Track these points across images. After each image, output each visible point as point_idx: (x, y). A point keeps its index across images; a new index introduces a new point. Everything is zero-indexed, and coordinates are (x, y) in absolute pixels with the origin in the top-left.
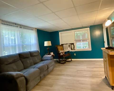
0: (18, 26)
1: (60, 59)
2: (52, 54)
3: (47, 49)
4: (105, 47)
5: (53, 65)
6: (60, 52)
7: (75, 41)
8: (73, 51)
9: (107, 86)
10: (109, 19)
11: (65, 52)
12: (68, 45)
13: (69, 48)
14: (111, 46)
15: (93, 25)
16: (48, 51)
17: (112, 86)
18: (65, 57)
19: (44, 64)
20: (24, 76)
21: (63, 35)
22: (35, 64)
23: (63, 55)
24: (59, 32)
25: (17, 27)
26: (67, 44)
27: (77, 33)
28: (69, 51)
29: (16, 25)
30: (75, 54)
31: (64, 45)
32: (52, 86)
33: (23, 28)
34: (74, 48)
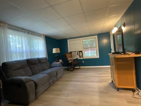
0: (26, 31)
1: (69, 67)
2: (61, 61)
3: (56, 56)
4: (112, 52)
5: (62, 71)
6: (69, 60)
7: (83, 48)
8: (81, 58)
9: (113, 88)
10: (115, 26)
11: (74, 60)
12: (77, 52)
13: (77, 56)
14: (117, 51)
15: (100, 33)
16: (57, 58)
17: (118, 88)
18: (74, 64)
19: (53, 70)
20: (33, 81)
21: (71, 42)
22: (43, 70)
23: (71, 62)
24: (68, 40)
25: (24, 32)
26: (75, 52)
27: (85, 40)
28: (77, 59)
29: (23, 31)
30: (83, 62)
31: (72, 53)
32: (62, 91)
33: (31, 34)
34: (82, 56)
